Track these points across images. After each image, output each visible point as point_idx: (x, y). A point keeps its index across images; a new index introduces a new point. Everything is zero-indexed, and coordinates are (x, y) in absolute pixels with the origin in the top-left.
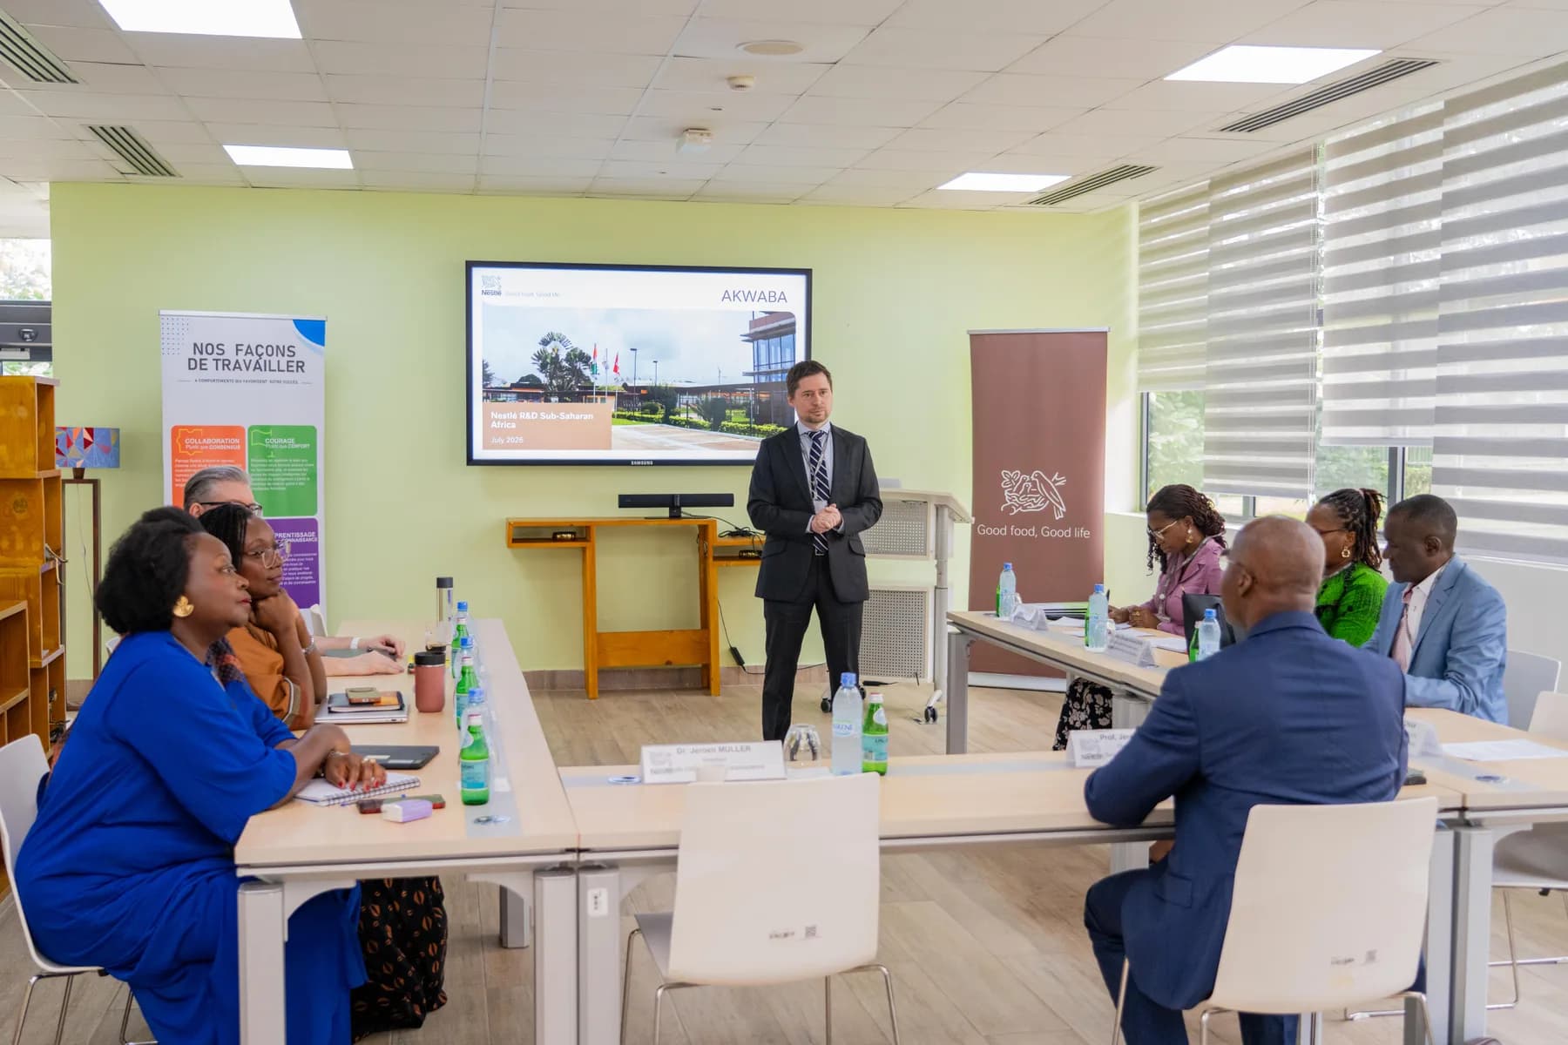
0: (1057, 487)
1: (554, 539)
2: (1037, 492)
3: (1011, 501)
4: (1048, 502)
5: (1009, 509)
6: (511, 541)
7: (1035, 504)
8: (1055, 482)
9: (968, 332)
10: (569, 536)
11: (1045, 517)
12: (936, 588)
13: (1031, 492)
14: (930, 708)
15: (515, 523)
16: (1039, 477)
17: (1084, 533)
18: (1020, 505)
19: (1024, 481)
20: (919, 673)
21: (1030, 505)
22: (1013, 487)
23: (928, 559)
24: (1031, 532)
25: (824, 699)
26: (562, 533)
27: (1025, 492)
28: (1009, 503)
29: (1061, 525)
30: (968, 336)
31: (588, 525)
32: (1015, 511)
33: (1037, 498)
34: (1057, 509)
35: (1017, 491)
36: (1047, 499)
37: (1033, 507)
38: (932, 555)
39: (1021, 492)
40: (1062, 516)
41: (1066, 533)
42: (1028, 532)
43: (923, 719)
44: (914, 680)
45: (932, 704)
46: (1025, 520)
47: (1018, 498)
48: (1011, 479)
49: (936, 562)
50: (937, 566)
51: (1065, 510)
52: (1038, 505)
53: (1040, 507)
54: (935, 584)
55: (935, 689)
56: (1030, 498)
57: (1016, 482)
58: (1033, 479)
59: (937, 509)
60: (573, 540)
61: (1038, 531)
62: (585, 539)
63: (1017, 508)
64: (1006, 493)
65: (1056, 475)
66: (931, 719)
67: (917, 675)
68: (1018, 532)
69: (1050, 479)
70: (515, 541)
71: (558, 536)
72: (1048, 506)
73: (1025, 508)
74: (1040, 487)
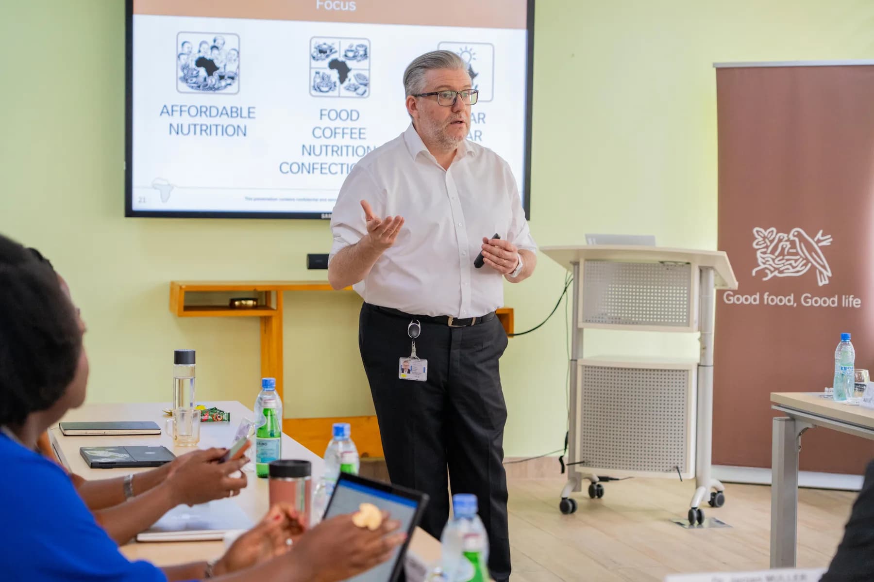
0: (821, 248)
1: (232, 307)
2: (797, 254)
3: (764, 263)
4: (810, 265)
5: (762, 273)
6: (182, 308)
7: (794, 268)
8: (819, 241)
9: (714, 65)
10: (250, 303)
11: (806, 283)
12: (699, 365)
13: (789, 254)
14: (694, 508)
15: (187, 287)
16: (799, 235)
17: (856, 303)
18: (776, 269)
19: (780, 240)
20: (679, 466)
21: (788, 269)
22: (767, 247)
23: (692, 331)
24: (788, 301)
25: (564, 499)
26: (240, 300)
27: (782, 253)
28: (762, 266)
29: (826, 292)
30: (714, 71)
31: (267, 289)
32: (770, 276)
33: (796, 261)
34: (821, 273)
35: (773, 252)
36: (808, 261)
37: (792, 270)
38: (695, 326)
39: (777, 254)
40: (827, 282)
41: (831, 302)
42: (785, 301)
43: (687, 522)
44: (675, 475)
45: (696, 504)
46: (781, 286)
47: (773, 260)
48: (764, 238)
49: (698, 335)
50: (700, 339)
51: (830, 275)
52: (798, 269)
53: (798, 272)
54: (698, 361)
55: (697, 486)
56: (787, 260)
57: (771, 242)
58: (792, 238)
59: (701, 271)
60: (254, 307)
61: (797, 299)
62: (266, 307)
63: (772, 272)
64: (759, 254)
65: (821, 232)
66: (697, 522)
67: (677, 468)
68: (772, 300)
69: (813, 238)
70: (187, 308)
71: (237, 303)
72: (810, 269)
73: (781, 272)
74: (800, 248)
